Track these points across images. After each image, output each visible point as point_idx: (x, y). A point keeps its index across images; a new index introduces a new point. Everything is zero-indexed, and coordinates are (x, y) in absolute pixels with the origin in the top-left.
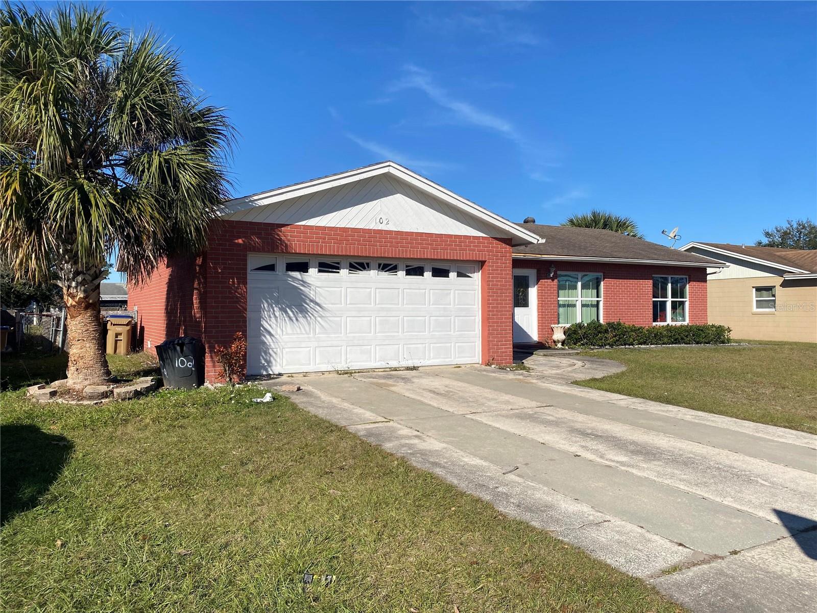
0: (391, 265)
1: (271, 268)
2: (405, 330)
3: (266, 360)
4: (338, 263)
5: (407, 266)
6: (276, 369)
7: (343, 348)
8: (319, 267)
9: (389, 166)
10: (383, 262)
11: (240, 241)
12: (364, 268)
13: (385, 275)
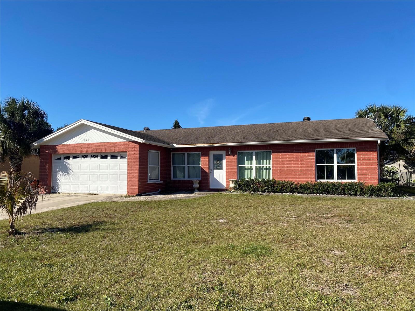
0: (95, 155)
1: (60, 159)
2: (100, 180)
3: (57, 188)
4: (78, 156)
5: (101, 155)
6: (60, 191)
7: (79, 185)
8: (73, 157)
9: (82, 121)
10: (93, 154)
11: (47, 151)
12: (87, 157)
13: (93, 159)
